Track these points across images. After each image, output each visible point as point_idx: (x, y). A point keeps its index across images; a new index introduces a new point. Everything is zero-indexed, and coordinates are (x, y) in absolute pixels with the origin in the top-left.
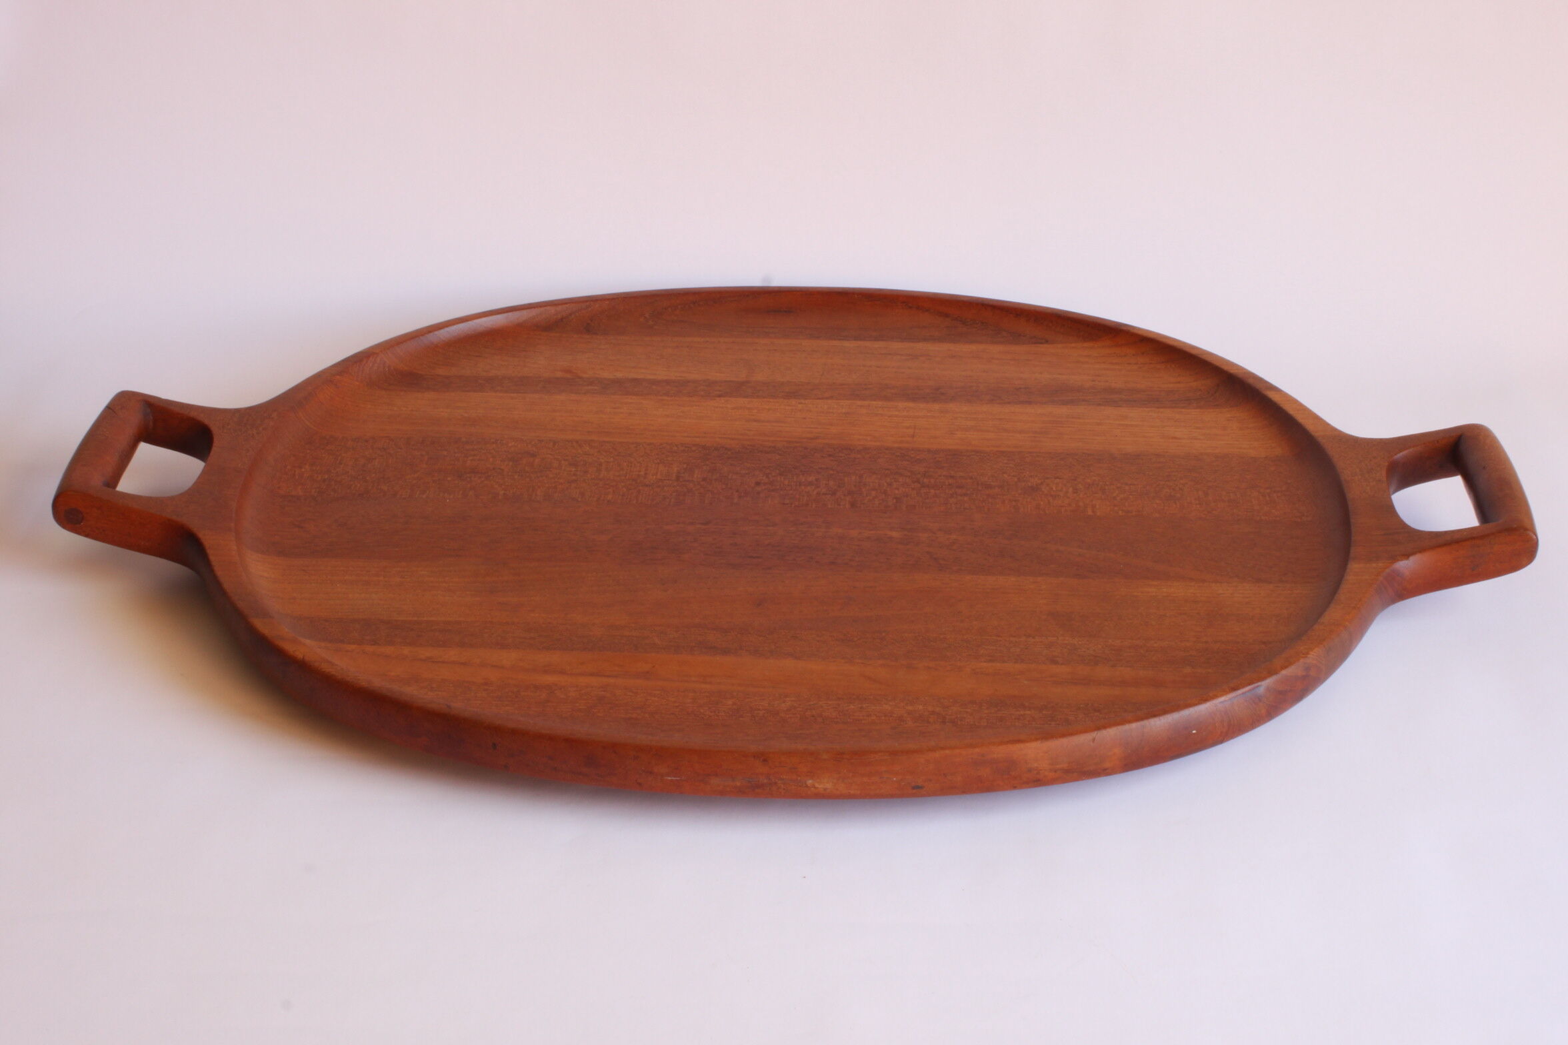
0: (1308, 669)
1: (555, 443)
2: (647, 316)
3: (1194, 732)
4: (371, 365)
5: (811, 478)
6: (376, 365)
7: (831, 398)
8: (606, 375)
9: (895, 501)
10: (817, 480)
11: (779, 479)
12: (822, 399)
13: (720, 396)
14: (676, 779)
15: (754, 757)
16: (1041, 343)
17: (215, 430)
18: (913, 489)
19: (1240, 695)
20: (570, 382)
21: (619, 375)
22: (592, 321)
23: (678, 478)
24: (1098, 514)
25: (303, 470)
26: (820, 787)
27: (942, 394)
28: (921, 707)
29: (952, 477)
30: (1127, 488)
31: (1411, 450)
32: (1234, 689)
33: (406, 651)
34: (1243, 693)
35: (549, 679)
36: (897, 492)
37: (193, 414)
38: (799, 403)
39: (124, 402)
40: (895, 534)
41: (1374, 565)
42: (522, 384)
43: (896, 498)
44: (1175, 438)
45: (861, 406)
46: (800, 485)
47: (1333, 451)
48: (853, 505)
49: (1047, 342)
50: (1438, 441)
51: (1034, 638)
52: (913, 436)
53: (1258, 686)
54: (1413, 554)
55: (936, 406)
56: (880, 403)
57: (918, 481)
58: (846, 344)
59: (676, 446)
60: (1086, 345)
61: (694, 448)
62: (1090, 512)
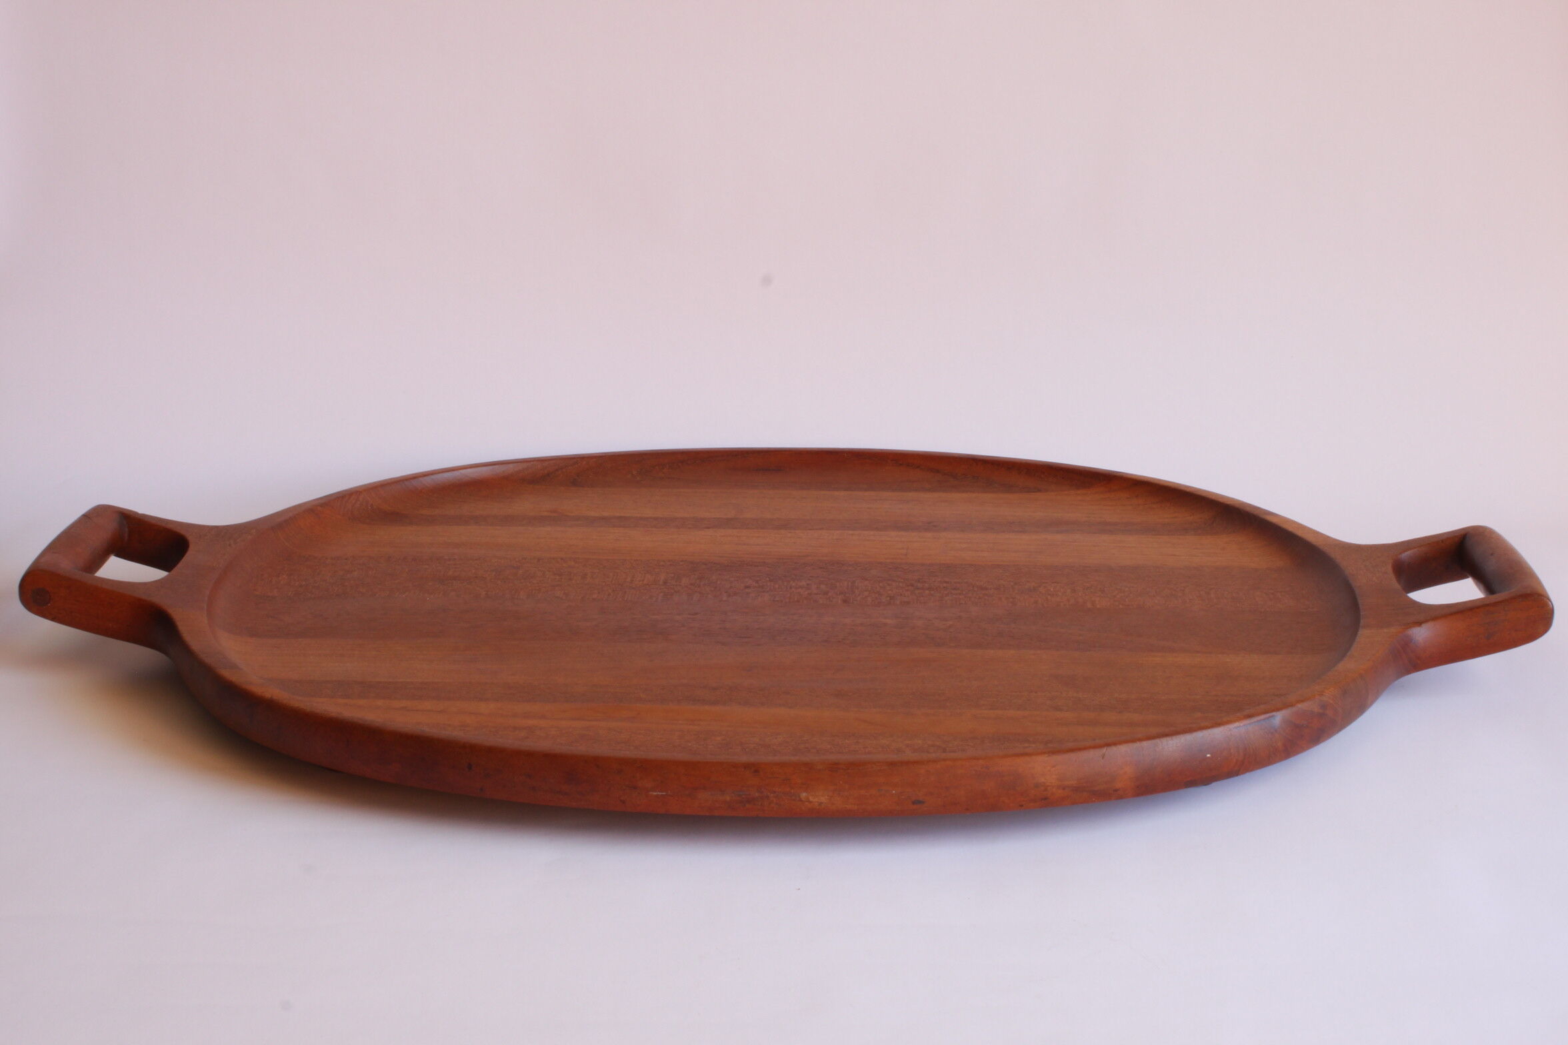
0: (1324, 706)
1: (539, 560)
2: (634, 473)
3: (1208, 755)
4: (354, 502)
5: (803, 583)
6: (359, 503)
7: (821, 529)
8: (593, 514)
9: (888, 598)
10: (808, 584)
11: (769, 584)
12: (813, 530)
13: (708, 528)
14: (660, 794)
15: (745, 768)
16: (1034, 492)
17: (190, 538)
18: (907, 590)
19: (1255, 722)
20: (557, 518)
21: (606, 514)
22: (578, 476)
23: (665, 583)
24: (1098, 606)
25: (280, 578)
26: (814, 800)
27: (935, 526)
28: (920, 742)
29: (946, 582)
30: (1127, 589)
31: (1415, 550)
32: (1249, 716)
33: (380, 703)
34: (1258, 721)
35: (530, 722)
36: (890, 592)
37: (169, 526)
38: (790, 533)
39: (99, 513)
40: (888, 621)
41: (1385, 630)
42: (508, 520)
43: (890, 597)
44: (1175, 555)
45: (852, 535)
46: (791, 588)
47: (1336, 555)
48: (845, 601)
49: (1039, 491)
50: (1442, 541)
51: (1036, 692)
52: (906, 555)
53: (1273, 716)
54: (1426, 621)
55: (929, 535)
56: (872, 533)
57: (912, 585)
58: (836, 493)
59: (664, 561)
60: (1079, 492)
61: (681, 563)
62: (1089, 605)
